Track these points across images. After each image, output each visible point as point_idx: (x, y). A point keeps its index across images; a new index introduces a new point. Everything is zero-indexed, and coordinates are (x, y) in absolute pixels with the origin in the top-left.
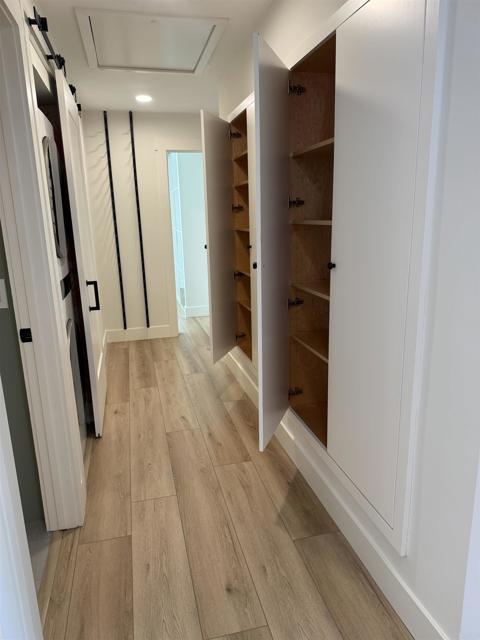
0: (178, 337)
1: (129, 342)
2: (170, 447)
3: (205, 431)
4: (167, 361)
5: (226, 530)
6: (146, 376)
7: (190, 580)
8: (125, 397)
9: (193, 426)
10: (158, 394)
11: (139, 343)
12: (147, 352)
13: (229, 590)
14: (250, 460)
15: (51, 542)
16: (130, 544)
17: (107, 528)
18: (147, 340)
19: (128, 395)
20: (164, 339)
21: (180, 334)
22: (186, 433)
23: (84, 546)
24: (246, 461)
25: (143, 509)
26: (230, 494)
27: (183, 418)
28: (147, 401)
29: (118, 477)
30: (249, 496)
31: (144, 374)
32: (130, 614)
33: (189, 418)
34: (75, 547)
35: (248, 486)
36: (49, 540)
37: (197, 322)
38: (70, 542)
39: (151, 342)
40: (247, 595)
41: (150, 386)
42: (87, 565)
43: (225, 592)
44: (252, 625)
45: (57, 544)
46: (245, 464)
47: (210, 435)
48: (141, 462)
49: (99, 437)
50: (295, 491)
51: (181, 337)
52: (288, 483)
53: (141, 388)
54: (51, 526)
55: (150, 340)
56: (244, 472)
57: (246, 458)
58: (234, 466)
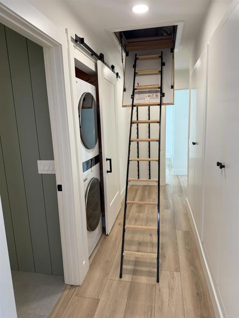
0: (165, 186)
5: (150, 313)
6: (141, 206)
9: (154, 242)
10: (143, 217)
11: (145, 186)
12: (146, 192)
14: (180, 271)
15: (64, 290)
16: (98, 304)
17: (90, 292)
18: (148, 186)
19: (128, 215)
21: (166, 184)
23: (77, 297)
24: (176, 271)
25: (112, 285)
27: (151, 235)
28: (136, 221)
29: (107, 262)
30: (171, 295)
34: (73, 296)
35: (172, 288)
36: (64, 289)
37: (179, 179)
38: (72, 292)
41: (141, 212)
42: (74, 310)
45: (66, 292)
46: (175, 273)
47: (162, 249)
49: (108, 235)
50: (200, 300)
51: (167, 186)
52: (198, 294)
53: (136, 212)
54: (67, 282)
55: (150, 186)
56: (173, 278)
57: (178, 269)
58: (168, 272)
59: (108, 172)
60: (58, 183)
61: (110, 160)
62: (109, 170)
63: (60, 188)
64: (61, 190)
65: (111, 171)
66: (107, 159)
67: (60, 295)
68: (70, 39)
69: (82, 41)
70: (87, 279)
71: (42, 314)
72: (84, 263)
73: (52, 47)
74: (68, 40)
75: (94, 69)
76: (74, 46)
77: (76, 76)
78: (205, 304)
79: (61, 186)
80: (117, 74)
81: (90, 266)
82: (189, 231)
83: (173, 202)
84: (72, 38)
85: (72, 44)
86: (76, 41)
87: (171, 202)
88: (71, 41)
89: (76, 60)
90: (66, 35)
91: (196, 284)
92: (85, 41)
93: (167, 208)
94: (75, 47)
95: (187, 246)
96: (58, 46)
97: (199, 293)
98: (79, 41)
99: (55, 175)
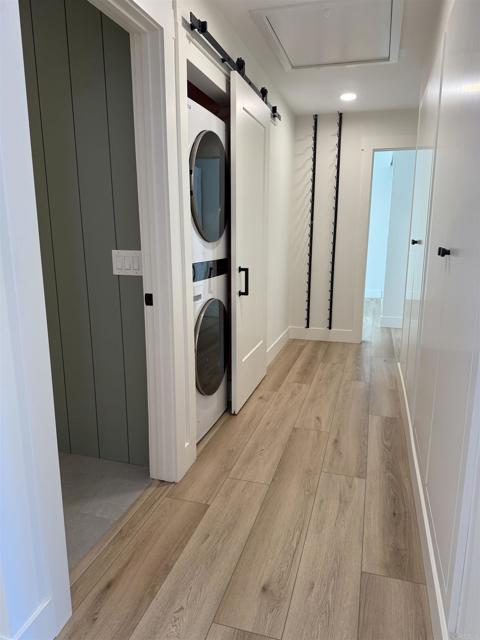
1: (308, 341)
2: (290, 440)
3: (333, 437)
4: (334, 364)
5: (298, 533)
6: (306, 374)
7: (234, 564)
8: (276, 386)
9: (323, 429)
10: (307, 391)
11: (318, 343)
12: (321, 353)
13: (264, 589)
14: (365, 478)
15: (149, 487)
16: (205, 511)
17: (194, 494)
18: (325, 342)
19: (279, 386)
20: (344, 344)
21: (363, 342)
22: (313, 433)
23: (169, 499)
24: (359, 477)
25: (234, 487)
26: (321, 502)
27: (318, 418)
28: (293, 394)
29: (230, 452)
30: (341, 511)
31: (306, 370)
32: (168, 569)
33: (324, 421)
34: (163, 497)
35: (346, 502)
36: (147, 485)
37: (391, 335)
38: (162, 491)
39: (329, 344)
40: (279, 602)
41: (303, 383)
42: (162, 516)
43: (259, 590)
44: (266, 633)
45: (151, 490)
46: (356, 480)
47: (336, 441)
48: (256, 446)
49: (234, 414)
50: (397, 524)
51: (363, 345)
52: (394, 514)
53: (295, 382)
54: (153, 474)
55: (330, 342)
56: (350, 487)
57: (362, 474)
58: (343, 478)
59: (241, 294)
60: (147, 290)
61: (246, 270)
62: (243, 291)
63: (149, 299)
64: (151, 304)
65: (246, 293)
66: (241, 270)
67: (140, 493)
68: (180, 23)
69: (203, 27)
70: (191, 474)
71: (105, 517)
72: (187, 444)
73: (144, 32)
74: (176, 23)
75: (223, 88)
76: (188, 37)
77: (189, 96)
78: (405, 529)
79: (151, 295)
80: (274, 109)
81: (198, 457)
82: (396, 419)
83: (371, 370)
84: (184, 20)
85: (183, 32)
86: (192, 27)
87: (367, 370)
88: (183, 24)
89: (190, 65)
90: (172, 11)
91: (395, 500)
92: (210, 29)
93: (358, 379)
94: (190, 40)
95: (387, 440)
96: (156, 31)
97: (397, 512)
98: (198, 27)
99: (141, 277)
